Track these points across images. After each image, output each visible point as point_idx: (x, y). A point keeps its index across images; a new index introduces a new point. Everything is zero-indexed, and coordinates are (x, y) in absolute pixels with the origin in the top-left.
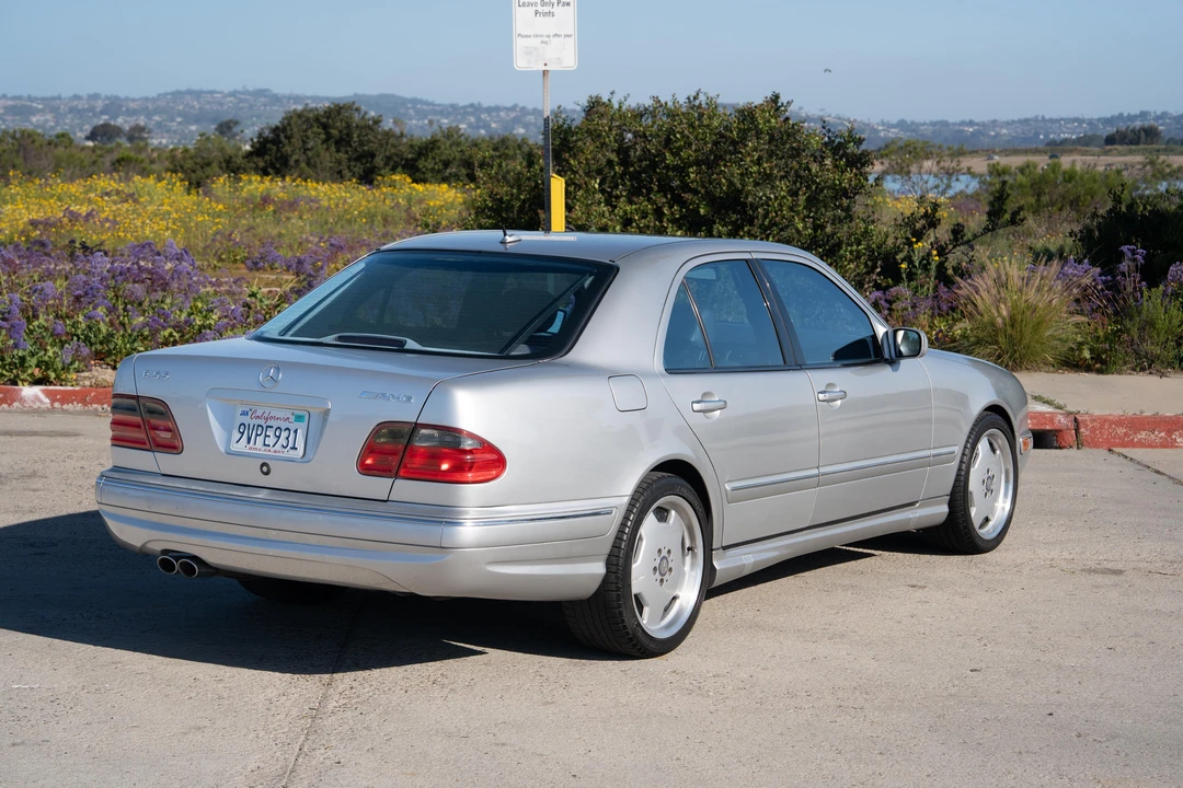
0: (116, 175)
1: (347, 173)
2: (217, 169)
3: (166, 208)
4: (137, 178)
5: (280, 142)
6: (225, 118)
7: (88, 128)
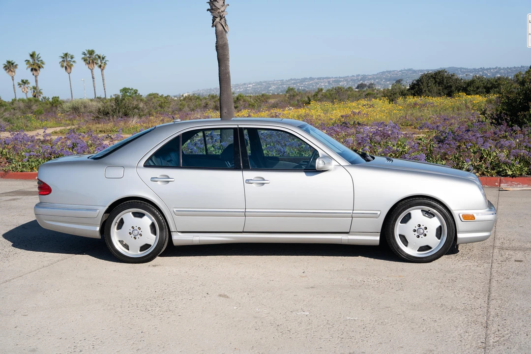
0: (366, 99)
1: (442, 93)
2: (398, 95)
3: (383, 109)
4: (373, 99)
5: (419, 85)
6: (398, 79)
7: (356, 85)
